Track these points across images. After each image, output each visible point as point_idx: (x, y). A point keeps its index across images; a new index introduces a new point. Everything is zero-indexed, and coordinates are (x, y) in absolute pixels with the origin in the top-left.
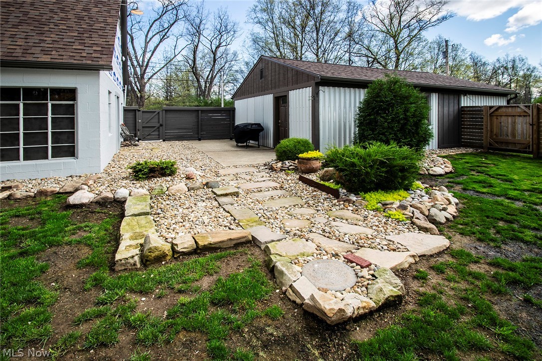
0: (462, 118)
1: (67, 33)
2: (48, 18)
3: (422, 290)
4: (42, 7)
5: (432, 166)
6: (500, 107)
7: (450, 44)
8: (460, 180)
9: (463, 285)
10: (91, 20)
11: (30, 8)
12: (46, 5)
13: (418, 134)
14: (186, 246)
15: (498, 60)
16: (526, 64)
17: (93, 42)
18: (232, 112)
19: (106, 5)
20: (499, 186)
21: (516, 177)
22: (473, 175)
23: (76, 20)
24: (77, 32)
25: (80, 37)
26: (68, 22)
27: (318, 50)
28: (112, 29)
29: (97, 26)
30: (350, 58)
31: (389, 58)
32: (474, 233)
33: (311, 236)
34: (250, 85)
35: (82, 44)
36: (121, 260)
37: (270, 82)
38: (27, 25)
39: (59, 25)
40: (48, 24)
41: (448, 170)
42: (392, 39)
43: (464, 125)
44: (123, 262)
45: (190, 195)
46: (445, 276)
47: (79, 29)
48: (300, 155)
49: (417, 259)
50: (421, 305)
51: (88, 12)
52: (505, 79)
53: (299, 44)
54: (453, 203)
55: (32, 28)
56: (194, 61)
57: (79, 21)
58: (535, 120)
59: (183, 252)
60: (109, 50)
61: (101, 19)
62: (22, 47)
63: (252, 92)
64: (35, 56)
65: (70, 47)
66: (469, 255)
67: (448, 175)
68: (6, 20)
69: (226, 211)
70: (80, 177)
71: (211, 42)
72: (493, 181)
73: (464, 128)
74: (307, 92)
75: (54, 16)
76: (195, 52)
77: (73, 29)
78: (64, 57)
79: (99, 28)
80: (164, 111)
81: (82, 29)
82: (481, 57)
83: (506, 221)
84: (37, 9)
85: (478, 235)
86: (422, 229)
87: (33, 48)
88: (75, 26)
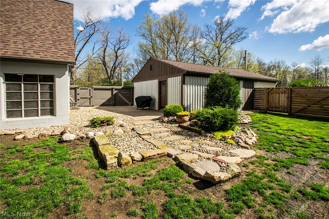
0: (254, 94)
1: (46, 41)
2: (33, 31)
3: (247, 171)
4: (28, 24)
5: (242, 119)
6: (273, 89)
7: (247, 53)
8: (256, 125)
9: (263, 168)
10: (59, 33)
11: (21, 25)
12: (30, 23)
13: (235, 102)
14: (138, 158)
15: (271, 62)
16: (285, 64)
17: (62, 48)
18: (132, 89)
19: (65, 24)
20: (274, 128)
21: (281, 124)
22: (261, 123)
23: (50, 34)
24: (52, 41)
25: (54, 44)
26: (45, 35)
27: (177, 53)
28: (71, 40)
29: (62, 38)
30: (194, 59)
31: (215, 59)
32: (265, 149)
33: (194, 152)
34: (144, 74)
35: (56, 49)
36: (110, 164)
37: (156, 73)
38: (22, 35)
39: (40, 36)
40: (34, 35)
41: (249, 121)
42: (217, 49)
43: (255, 98)
44: (111, 165)
45: (126, 135)
46: (255, 165)
47: (52, 39)
48: (178, 114)
49: (243, 160)
50: (248, 176)
51: (56, 28)
52: (274, 72)
53: (166, 49)
54: (254, 136)
55: (25, 37)
56: (104, 58)
57: (52, 34)
58: (289, 95)
59: (137, 160)
60: (72, 52)
61: (64, 33)
62: (22, 49)
63: (145, 78)
64: (31, 55)
65: (50, 50)
66: (264, 157)
67: (249, 124)
68: (8, 32)
69: (148, 142)
70: (58, 126)
71: (115, 46)
72: (271, 126)
73: (255, 100)
74: (179, 79)
75: (36, 30)
76: (104, 52)
77: (49, 39)
78: (48, 56)
79: (64, 39)
80: (93, 89)
81: (55, 39)
82: (263, 60)
83: (278, 144)
84: (26, 25)
85: (267, 150)
86: (242, 147)
87: (29, 50)
88: (49, 37)
